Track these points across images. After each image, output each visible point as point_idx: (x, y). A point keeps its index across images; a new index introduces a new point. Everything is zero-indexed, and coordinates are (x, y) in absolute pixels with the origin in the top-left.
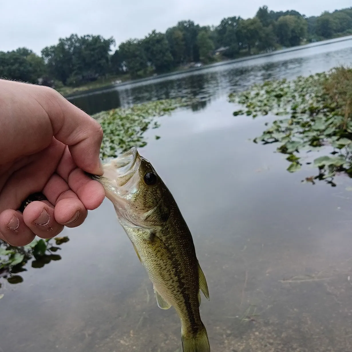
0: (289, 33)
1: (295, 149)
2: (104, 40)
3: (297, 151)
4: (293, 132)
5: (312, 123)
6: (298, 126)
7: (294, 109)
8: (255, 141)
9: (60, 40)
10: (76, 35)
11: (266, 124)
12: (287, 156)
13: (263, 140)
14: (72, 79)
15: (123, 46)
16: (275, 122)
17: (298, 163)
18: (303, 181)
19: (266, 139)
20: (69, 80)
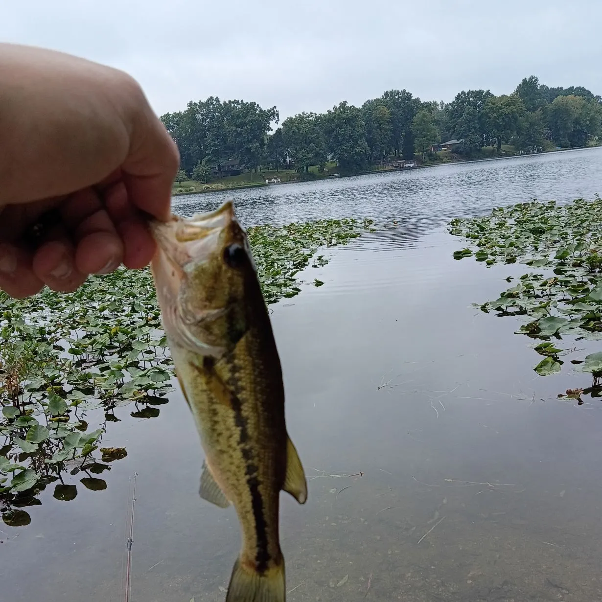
0: (570, 125)
1: (554, 331)
2: (261, 110)
3: (557, 335)
4: (554, 299)
5: (591, 287)
6: (564, 288)
7: (562, 257)
8: (484, 308)
9: (190, 104)
10: (217, 100)
11: (508, 280)
12: (539, 342)
13: (499, 309)
14: (202, 167)
15: (289, 123)
16: (524, 278)
17: (556, 359)
18: (560, 396)
19: (503, 307)
20: (195, 171)
